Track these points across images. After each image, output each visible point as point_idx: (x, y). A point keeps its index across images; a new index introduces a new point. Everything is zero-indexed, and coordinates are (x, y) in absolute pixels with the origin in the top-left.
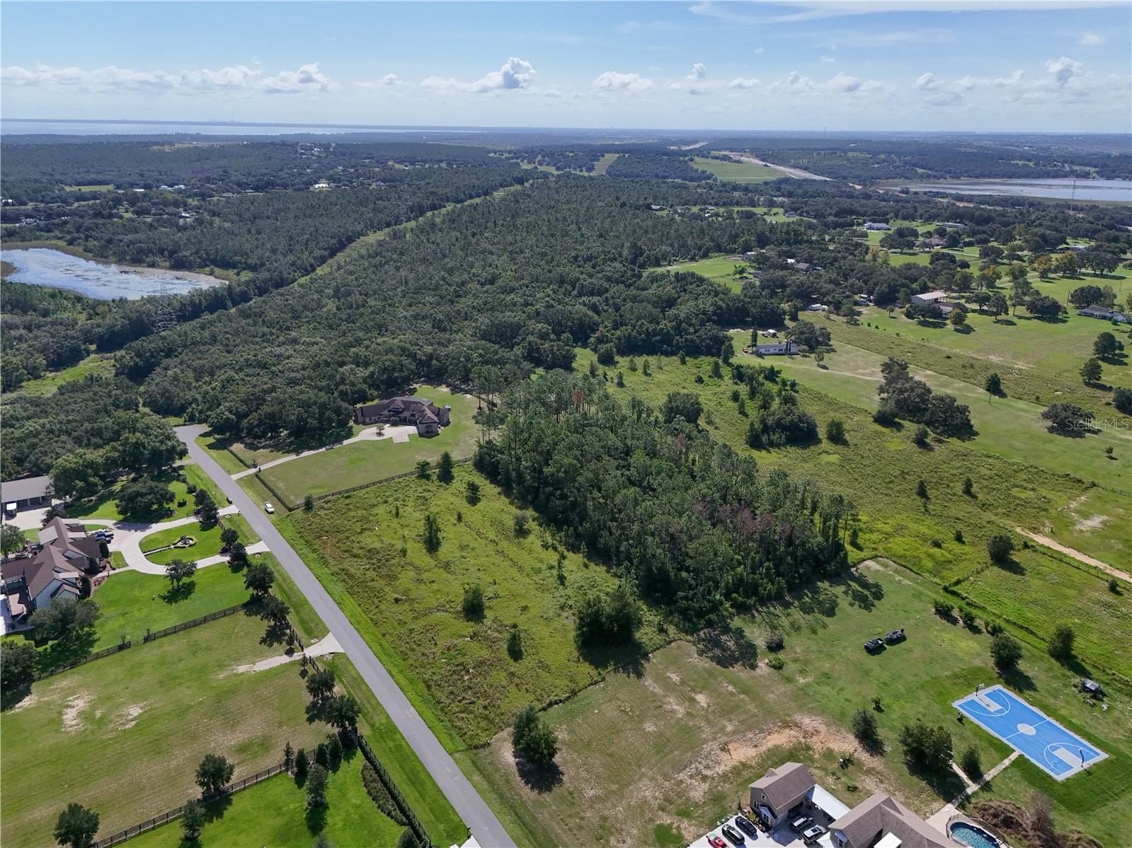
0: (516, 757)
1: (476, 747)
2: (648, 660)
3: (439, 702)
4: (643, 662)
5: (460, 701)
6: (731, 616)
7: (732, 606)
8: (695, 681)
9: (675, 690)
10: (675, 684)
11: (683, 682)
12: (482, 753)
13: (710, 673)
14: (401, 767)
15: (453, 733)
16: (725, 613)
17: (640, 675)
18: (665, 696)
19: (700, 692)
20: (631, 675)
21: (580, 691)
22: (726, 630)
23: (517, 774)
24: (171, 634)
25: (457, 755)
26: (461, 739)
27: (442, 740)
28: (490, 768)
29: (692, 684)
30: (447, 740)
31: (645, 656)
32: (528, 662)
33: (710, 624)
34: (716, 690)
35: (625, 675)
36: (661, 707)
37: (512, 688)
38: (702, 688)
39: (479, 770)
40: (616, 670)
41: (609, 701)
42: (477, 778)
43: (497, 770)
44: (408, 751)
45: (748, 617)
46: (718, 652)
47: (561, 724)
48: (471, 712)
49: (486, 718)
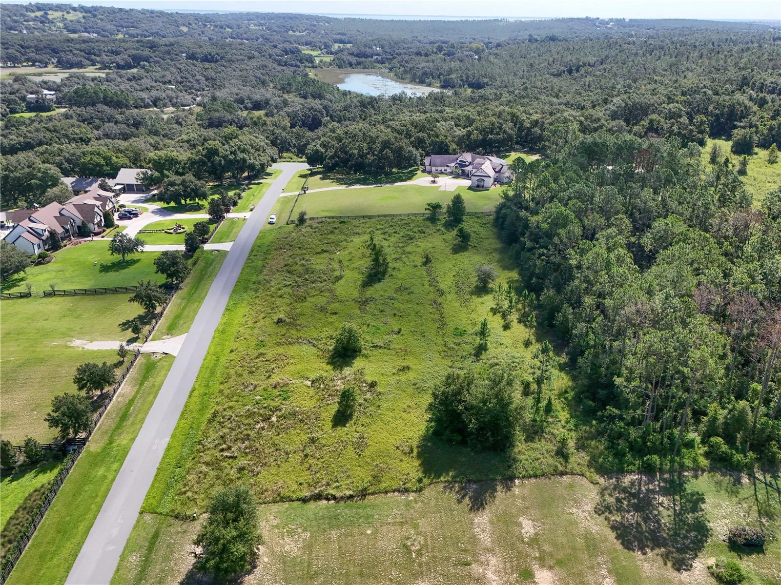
1: (177, 516)
2: (509, 489)
4: (499, 488)
6: (697, 470)
7: (707, 455)
8: (555, 545)
9: (512, 547)
10: (521, 539)
11: (535, 541)
12: (176, 527)
13: (592, 545)
16: (688, 462)
17: (478, 504)
18: (488, 550)
19: (551, 568)
20: (467, 500)
21: (373, 494)
22: (674, 488)
24: (69, 295)
29: (547, 548)
31: (508, 480)
32: (348, 432)
33: (648, 470)
34: (580, 574)
35: (454, 496)
36: (468, 564)
37: (295, 459)
38: (560, 563)
40: (449, 486)
41: (402, 524)
42: (134, 559)
45: (727, 480)
46: (632, 517)
47: (305, 530)
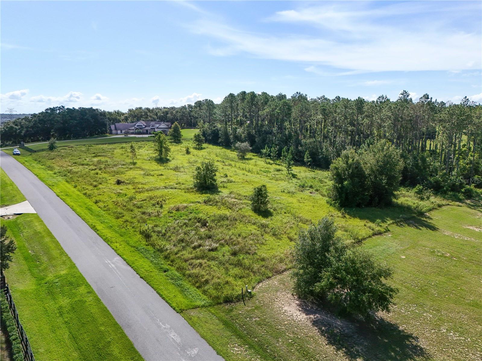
0: (307, 312)
1: (228, 300)
3: (161, 251)
5: (194, 248)
12: (240, 309)
14: (74, 338)
15: (187, 284)
23: (323, 341)
25: (193, 313)
26: (199, 292)
27: (165, 293)
28: (260, 331)
30: (172, 291)
39: (240, 337)
43: (278, 334)
44: (94, 310)
48: (213, 259)
49: (239, 264)
